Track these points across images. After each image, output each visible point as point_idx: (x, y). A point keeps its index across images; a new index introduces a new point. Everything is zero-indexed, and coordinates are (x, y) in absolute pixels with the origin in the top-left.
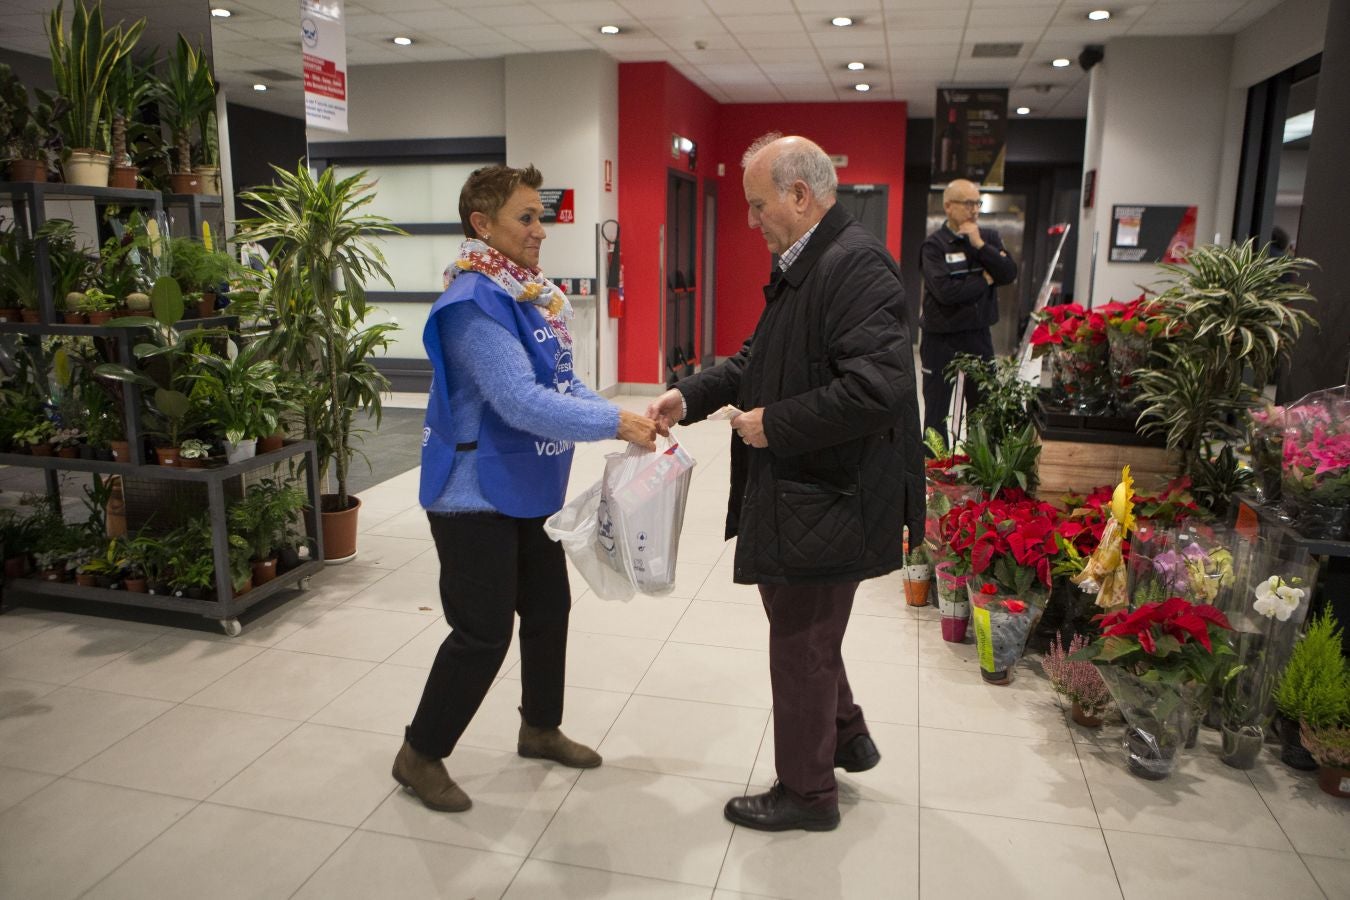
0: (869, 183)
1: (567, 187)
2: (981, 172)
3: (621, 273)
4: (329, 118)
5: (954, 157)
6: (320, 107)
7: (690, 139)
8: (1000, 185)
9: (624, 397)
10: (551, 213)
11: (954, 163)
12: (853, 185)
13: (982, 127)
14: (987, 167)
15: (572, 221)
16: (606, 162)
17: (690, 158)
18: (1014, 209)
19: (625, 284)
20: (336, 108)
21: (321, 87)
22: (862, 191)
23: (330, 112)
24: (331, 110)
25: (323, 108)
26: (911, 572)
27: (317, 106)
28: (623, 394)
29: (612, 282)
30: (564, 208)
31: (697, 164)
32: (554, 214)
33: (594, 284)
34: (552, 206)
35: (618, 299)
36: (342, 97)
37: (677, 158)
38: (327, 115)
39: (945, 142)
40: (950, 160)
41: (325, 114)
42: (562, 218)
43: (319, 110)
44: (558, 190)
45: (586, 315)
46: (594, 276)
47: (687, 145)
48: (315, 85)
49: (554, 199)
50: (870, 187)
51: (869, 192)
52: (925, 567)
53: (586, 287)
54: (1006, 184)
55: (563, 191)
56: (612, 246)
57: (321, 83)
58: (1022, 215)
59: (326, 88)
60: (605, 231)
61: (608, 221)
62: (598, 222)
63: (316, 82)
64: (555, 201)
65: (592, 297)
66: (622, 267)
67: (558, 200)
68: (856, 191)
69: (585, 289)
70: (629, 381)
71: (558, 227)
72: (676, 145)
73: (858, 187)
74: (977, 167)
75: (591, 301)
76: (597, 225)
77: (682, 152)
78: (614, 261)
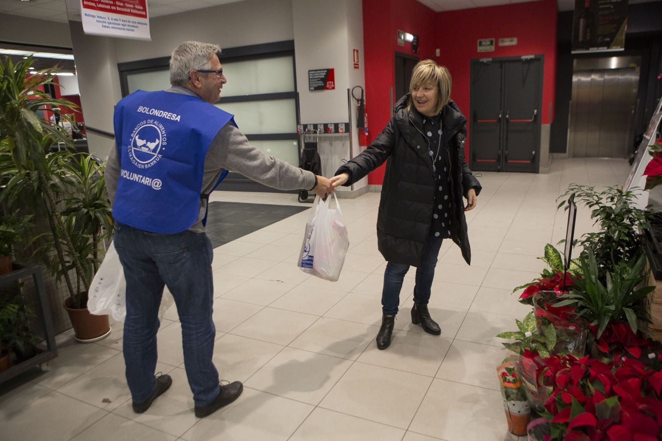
0: (531, 54)
1: (330, 67)
2: (608, 39)
3: (365, 118)
4: (133, 30)
5: (588, 30)
6: (123, 23)
7: (410, 33)
8: (621, 48)
9: (371, 193)
10: (321, 84)
11: (588, 35)
12: (520, 57)
13: (610, 8)
14: (612, 36)
15: (333, 88)
16: (354, 50)
17: (413, 45)
18: (633, 65)
19: (368, 125)
20: (139, 23)
21: (125, 10)
22: (526, 60)
23: (133, 26)
24: (135, 25)
25: (127, 23)
26: (511, 406)
27: (121, 23)
28: (371, 192)
29: (360, 124)
30: (328, 81)
31: (418, 49)
32: (323, 84)
33: (348, 127)
34: (322, 79)
35: (364, 135)
36: (145, 16)
37: (403, 46)
38: (131, 28)
39: (582, 21)
40: (585, 34)
41: (129, 28)
42: (328, 86)
43: (123, 25)
44: (324, 70)
45: (343, 145)
46: (347, 121)
47: (410, 37)
48: (118, 9)
49: (323, 75)
50: (532, 57)
51: (531, 60)
52: (525, 403)
53: (342, 128)
54: (626, 47)
55: (328, 70)
56: (360, 102)
57: (124, 7)
58: (638, 69)
59: (129, 10)
60: (354, 95)
61: (357, 87)
62: (349, 88)
63: (119, 6)
64: (323, 76)
65: (347, 134)
66: (367, 115)
67: (325, 76)
68: (522, 60)
69: (342, 129)
70: (375, 183)
71: (326, 92)
72: (402, 37)
73: (524, 57)
74: (605, 36)
75: (345, 137)
76: (348, 90)
77: (406, 42)
78: (361, 111)
